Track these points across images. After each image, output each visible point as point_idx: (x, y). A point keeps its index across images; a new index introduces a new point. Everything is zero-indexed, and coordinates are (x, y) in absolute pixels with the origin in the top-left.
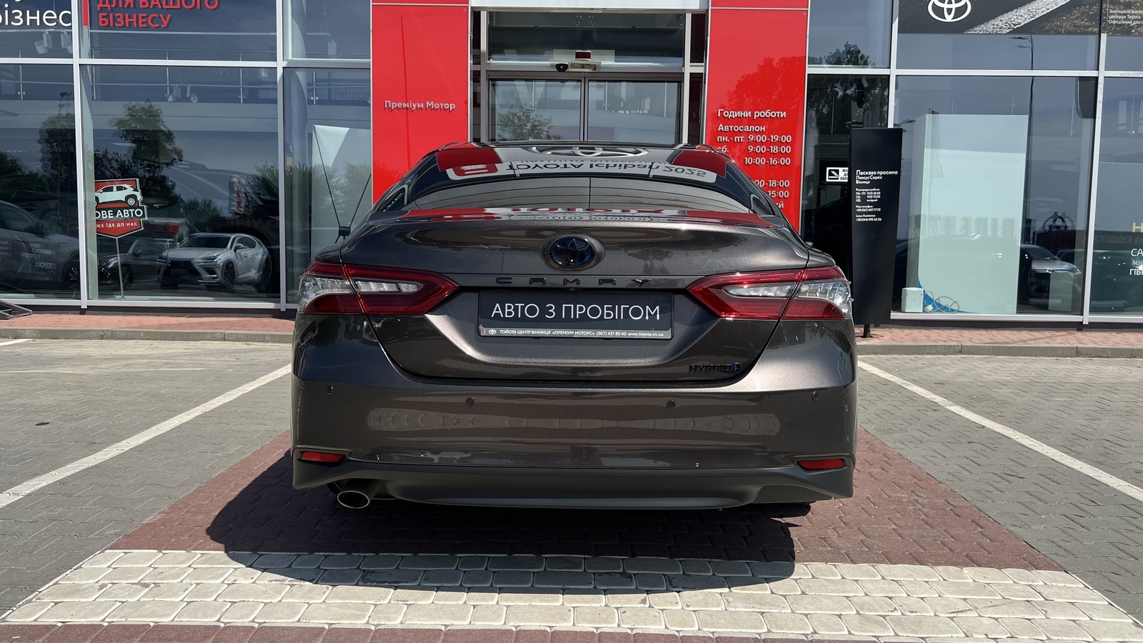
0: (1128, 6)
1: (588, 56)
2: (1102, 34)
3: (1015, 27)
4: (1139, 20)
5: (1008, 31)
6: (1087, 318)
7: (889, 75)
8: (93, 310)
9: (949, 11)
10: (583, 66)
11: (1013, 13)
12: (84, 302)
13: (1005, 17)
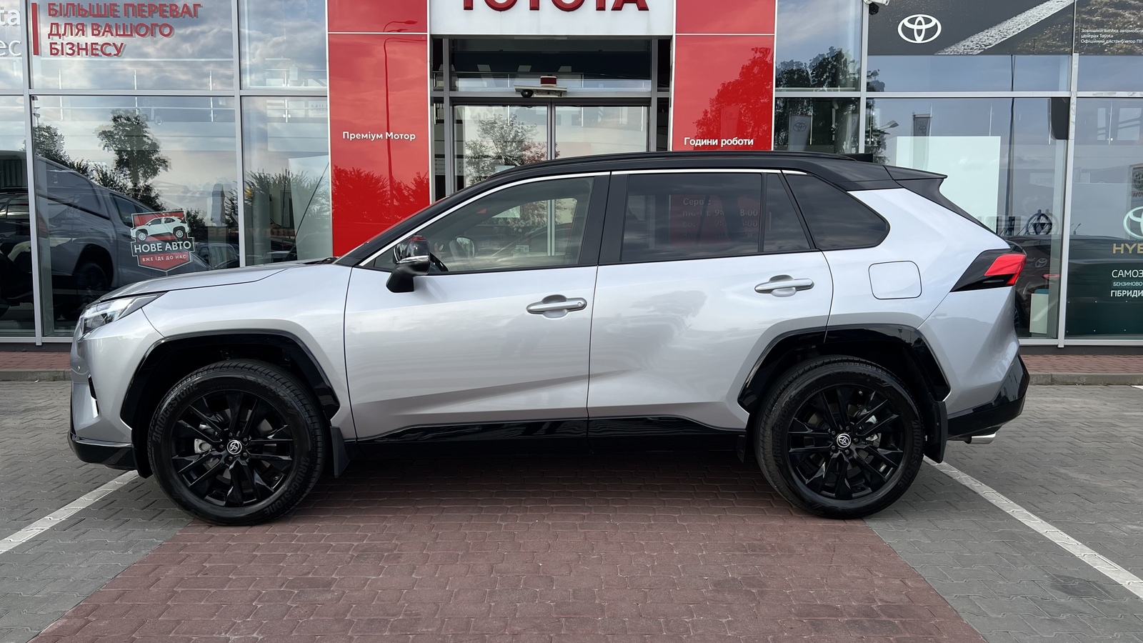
0: (1100, 25)
1: (554, 81)
2: (1074, 54)
3: (986, 48)
4: (1112, 39)
5: (979, 52)
6: (1062, 341)
7: (860, 98)
8: (46, 347)
9: (919, 32)
10: (549, 92)
11: (984, 33)
12: (38, 339)
13: (976, 38)
